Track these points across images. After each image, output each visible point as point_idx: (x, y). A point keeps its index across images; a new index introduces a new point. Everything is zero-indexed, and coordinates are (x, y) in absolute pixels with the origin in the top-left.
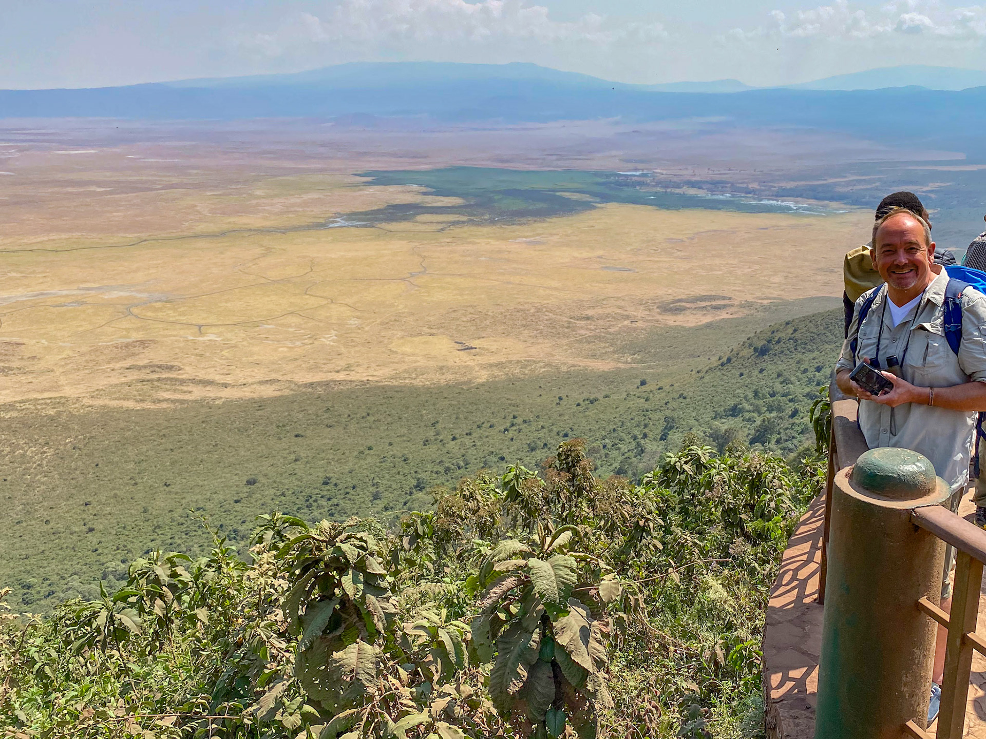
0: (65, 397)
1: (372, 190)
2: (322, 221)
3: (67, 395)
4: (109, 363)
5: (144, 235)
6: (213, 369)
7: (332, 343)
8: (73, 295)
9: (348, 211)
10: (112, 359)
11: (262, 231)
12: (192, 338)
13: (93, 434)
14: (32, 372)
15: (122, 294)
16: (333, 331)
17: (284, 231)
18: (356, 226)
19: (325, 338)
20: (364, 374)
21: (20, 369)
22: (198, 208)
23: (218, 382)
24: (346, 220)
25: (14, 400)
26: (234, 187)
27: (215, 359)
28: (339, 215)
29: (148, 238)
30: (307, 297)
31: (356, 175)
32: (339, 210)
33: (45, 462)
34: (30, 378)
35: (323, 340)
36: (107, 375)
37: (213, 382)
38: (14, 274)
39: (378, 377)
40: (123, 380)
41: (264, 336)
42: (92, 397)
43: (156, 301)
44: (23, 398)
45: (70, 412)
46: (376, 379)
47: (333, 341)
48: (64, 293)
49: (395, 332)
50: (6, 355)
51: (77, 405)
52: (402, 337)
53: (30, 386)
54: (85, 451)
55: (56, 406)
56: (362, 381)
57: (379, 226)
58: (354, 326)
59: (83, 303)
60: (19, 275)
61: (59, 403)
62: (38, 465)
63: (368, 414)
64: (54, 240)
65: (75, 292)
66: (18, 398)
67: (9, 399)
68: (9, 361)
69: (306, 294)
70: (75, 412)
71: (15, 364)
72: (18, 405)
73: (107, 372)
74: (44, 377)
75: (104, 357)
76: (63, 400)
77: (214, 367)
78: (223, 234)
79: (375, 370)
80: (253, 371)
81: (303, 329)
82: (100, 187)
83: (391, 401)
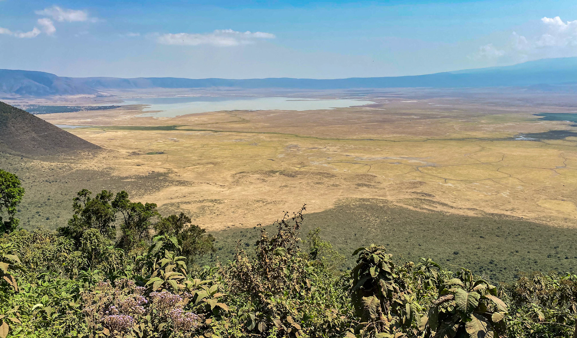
0: (387, 200)
1: (542, 123)
2: (512, 136)
3: (388, 199)
4: (406, 189)
5: (429, 137)
6: (448, 199)
7: (506, 196)
8: (397, 160)
9: (526, 132)
10: (408, 188)
11: (482, 139)
12: (441, 184)
13: (395, 217)
14: (377, 188)
15: (416, 161)
16: (508, 190)
17: (492, 140)
18: (530, 140)
19: (503, 193)
20: (521, 214)
21: (374, 186)
22: (454, 127)
23: (449, 205)
24: (525, 137)
25: (370, 197)
26: (472, 118)
27: (450, 194)
28: (522, 134)
29: (430, 139)
30: (498, 172)
31: (535, 115)
32: (522, 132)
33: (376, 224)
34: (376, 190)
35: (503, 194)
36: (404, 194)
37: (447, 205)
38: (378, 149)
39: (528, 217)
40: (410, 197)
41: (474, 188)
42: (397, 202)
43: (429, 166)
44: (373, 198)
45: (388, 206)
46: (526, 218)
47: (507, 195)
48: (395, 158)
49: (542, 196)
50: (370, 180)
51: (391, 204)
52: (545, 199)
53: (376, 193)
54: (391, 223)
55: (384, 203)
56: (519, 218)
57: (543, 141)
58: (520, 190)
59: (401, 163)
60: (380, 149)
61: (385, 202)
62: (374, 225)
63: (519, 235)
64: (395, 137)
65: (398, 158)
66: (371, 197)
67: (368, 197)
68: (370, 182)
69: (497, 171)
70: (390, 207)
71: (372, 184)
72: (370, 200)
73: (404, 193)
74: (382, 191)
75: (404, 186)
76: (386, 201)
77: (449, 198)
78: (463, 139)
79: (527, 213)
80: (466, 203)
81: (493, 187)
82: (416, 116)
83: (533, 231)
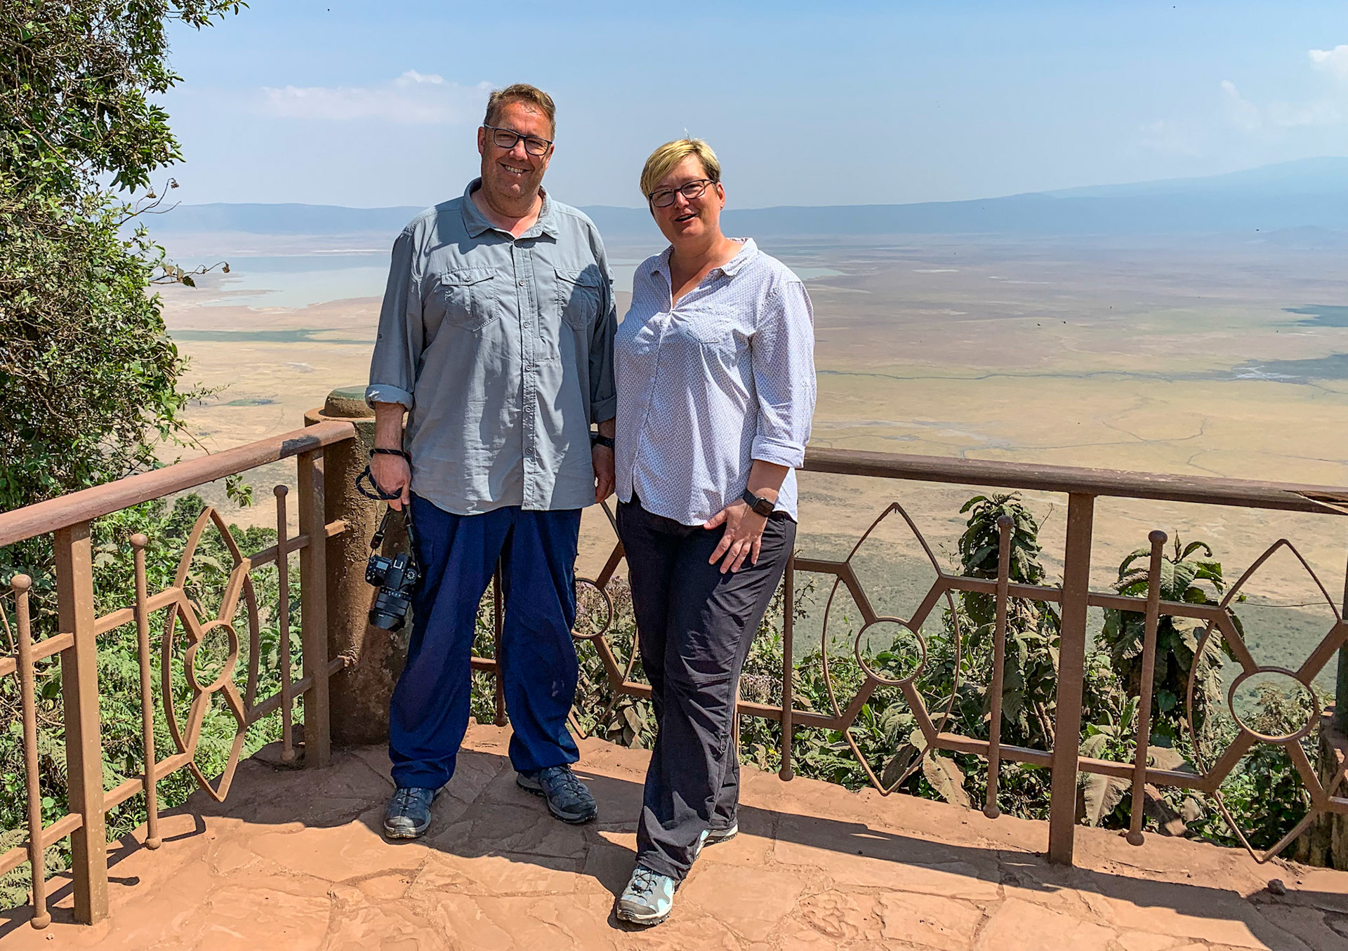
0: (880, 540)
1: (1311, 331)
2: (1228, 369)
3: (882, 538)
4: (931, 510)
5: (994, 369)
6: (1049, 540)
7: (1216, 536)
8: (906, 428)
9: (1269, 358)
10: (936, 506)
11: (1141, 375)
12: (1030, 498)
13: (902, 588)
14: (852, 506)
15: (958, 433)
16: (1220, 519)
17: (1170, 377)
18: (1279, 380)
19: (1207, 526)
20: (1261, 588)
21: (840, 500)
22: (1063, 341)
23: (1054, 557)
24: (1264, 371)
25: (830, 532)
26: (1112, 318)
27: (1054, 528)
28: (1254, 363)
29: (996, 372)
30: (1190, 467)
31: (1289, 310)
32: (1253, 357)
33: (848, 607)
34: (849, 511)
35: (1205, 529)
36: (927, 523)
37: (1047, 556)
38: (852, 398)
39: (1281, 595)
40: (944, 533)
41: (1122, 510)
42: (908, 546)
43: (996, 447)
44: (839, 532)
45: (882, 557)
46: (1277, 597)
47: (1219, 533)
48: (898, 424)
49: (1319, 537)
50: (830, 483)
51: (890, 552)
52: (1329, 546)
53: (848, 520)
54: (890, 606)
55: (870, 547)
56: (1255, 597)
57: (1315, 382)
58: (1254, 518)
59: (918, 438)
60: (857, 399)
61: (872, 545)
62: (842, 609)
64: (898, 366)
65: (908, 425)
66: (835, 532)
67: (826, 531)
68: (832, 489)
69: (1188, 463)
70: (887, 558)
71: (837, 495)
72: (833, 538)
73: (927, 520)
74: (863, 514)
75: (927, 503)
76: (877, 543)
77: (1051, 538)
78: (1089, 375)
79: (1277, 585)
80: (1100, 552)
81: (1177, 510)
82: (954, 310)
